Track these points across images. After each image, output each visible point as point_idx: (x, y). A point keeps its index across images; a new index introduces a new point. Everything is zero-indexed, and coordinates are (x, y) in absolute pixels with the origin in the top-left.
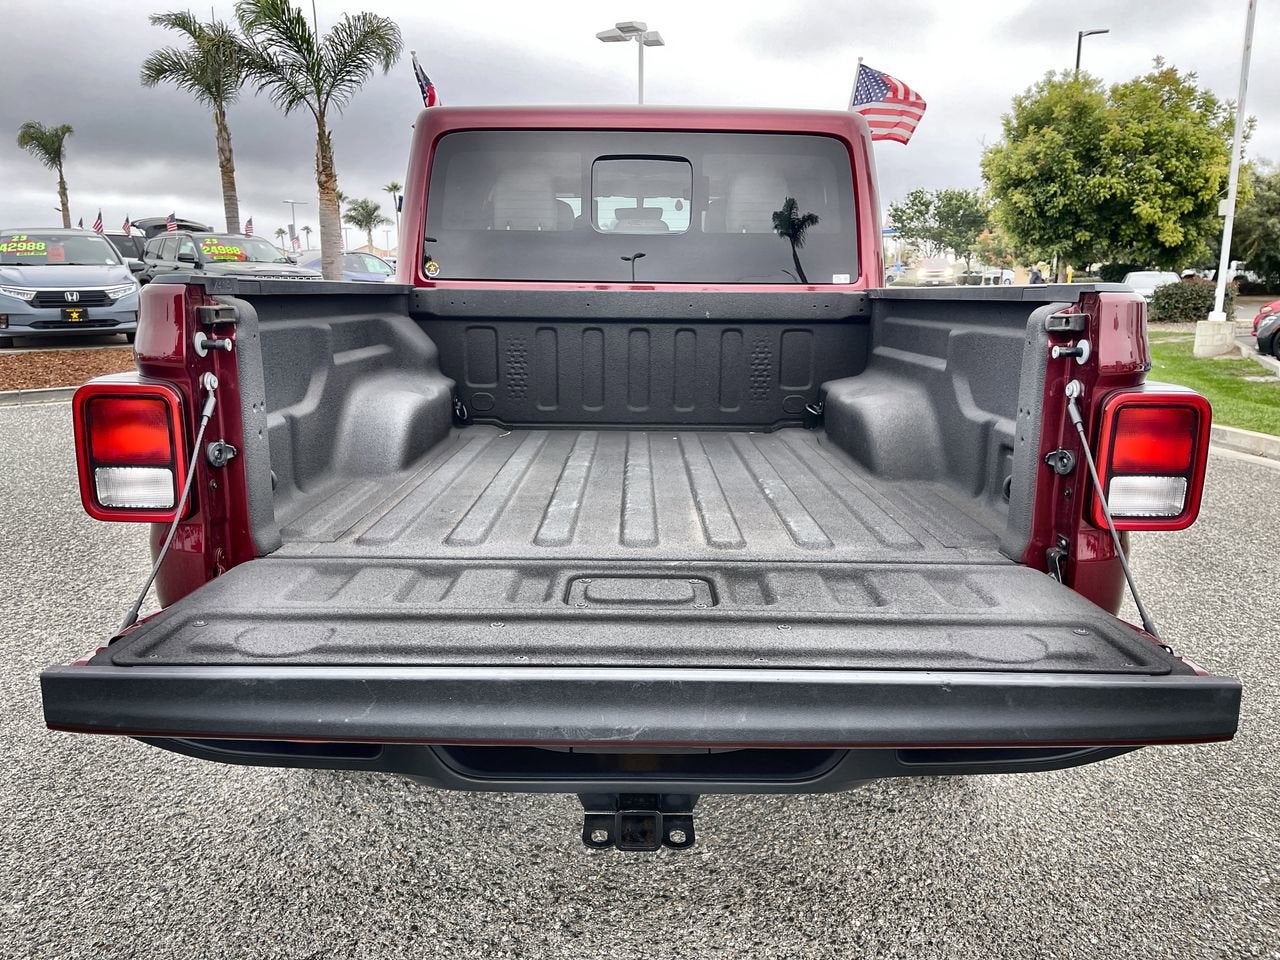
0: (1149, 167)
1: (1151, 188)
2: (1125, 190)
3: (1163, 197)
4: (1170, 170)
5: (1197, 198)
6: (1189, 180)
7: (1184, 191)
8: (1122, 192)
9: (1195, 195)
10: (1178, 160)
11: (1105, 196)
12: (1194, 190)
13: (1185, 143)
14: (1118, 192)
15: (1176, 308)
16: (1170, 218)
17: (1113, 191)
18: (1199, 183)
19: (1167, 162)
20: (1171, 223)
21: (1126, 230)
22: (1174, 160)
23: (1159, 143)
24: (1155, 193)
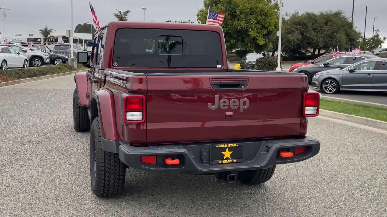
0: (252, 19)
1: (253, 26)
2: (245, 26)
3: (257, 29)
4: (259, 20)
5: (268, 29)
6: (265, 23)
7: (264, 27)
8: (244, 27)
9: (267, 28)
11: (239, 28)
12: (267, 27)
13: (263, 11)
14: (243, 27)
15: (264, 66)
16: (260, 36)
17: (242, 26)
18: (268, 24)
19: (258, 17)
20: (260, 37)
21: (246, 40)
22: (260, 17)
23: (255, 11)
24: (255, 28)
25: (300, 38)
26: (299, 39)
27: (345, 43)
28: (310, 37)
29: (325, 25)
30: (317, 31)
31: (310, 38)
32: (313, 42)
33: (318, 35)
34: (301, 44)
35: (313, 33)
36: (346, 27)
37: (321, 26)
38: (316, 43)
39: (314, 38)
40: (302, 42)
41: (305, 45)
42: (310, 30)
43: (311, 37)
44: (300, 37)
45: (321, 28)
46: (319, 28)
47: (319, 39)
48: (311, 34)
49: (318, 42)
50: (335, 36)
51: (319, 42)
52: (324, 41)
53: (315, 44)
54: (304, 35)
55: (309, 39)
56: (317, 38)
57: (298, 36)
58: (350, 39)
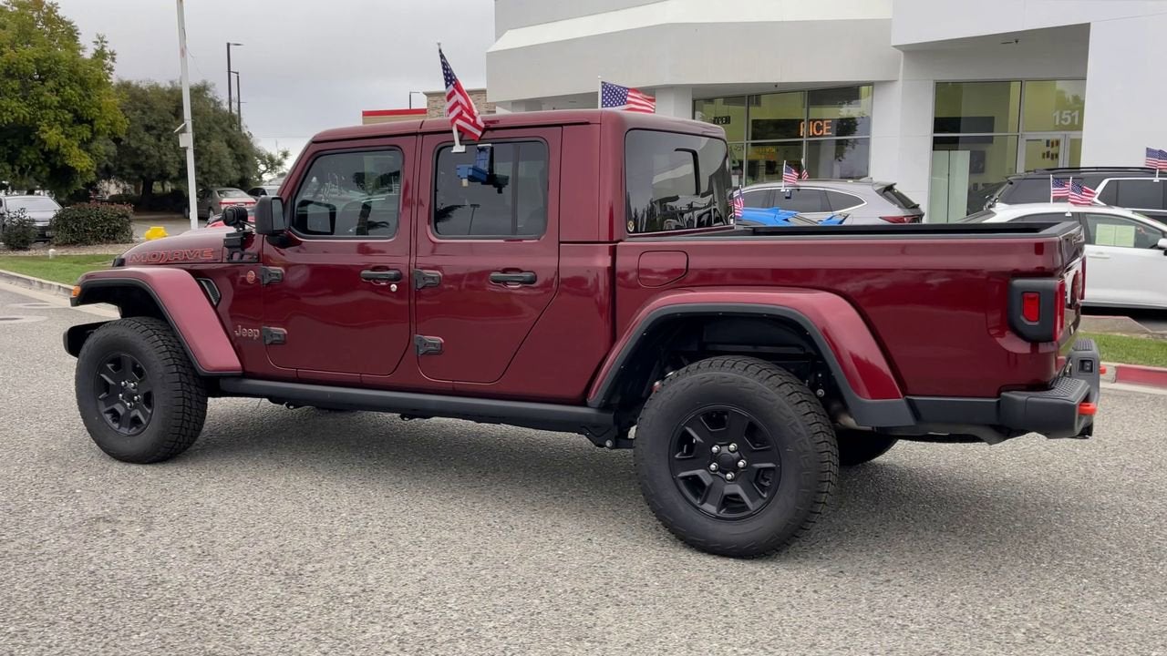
0: (48, 94)
1: (51, 114)
2: (28, 116)
3: (62, 124)
4: (66, 98)
5: (92, 125)
6: (83, 109)
7: (79, 119)
8: (24, 116)
9: (91, 122)
10: (71, 88)
11: (7, 120)
12: (89, 119)
13: (75, 73)
14: (21, 116)
15: (85, 231)
16: (73, 144)
17: (16, 115)
18: (95, 112)
19: (62, 90)
20: (75, 148)
21: (26, 155)
22: (68, 88)
23: (50, 70)
24: (56, 120)
25: (114, 153)
26: (112, 154)
27: (230, 164)
28: (138, 148)
29: (173, 117)
30: (155, 132)
31: (139, 152)
32: (150, 162)
33: (161, 144)
34: (116, 169)
35: (147, 137)
36: (225, 125)
37: (165, 122)
38: (157, 166)
39: (152, 152)
40: (118, 163)
41: (128, 171)
42: (135, 130)
43: (144, 147)
44: (113, 149)
45: (166, 126)
46: (160, 125)
47: (165, 155)
48: (141, 140)
49: (162, 164)
50: (205, 148)
51: (167, 162)
52: (178, 159)
53: (154, 168)
54: (122, 143)
55: (138, 156)
56: (159, 152)
57: (107, 145)
58: (237, 158)
